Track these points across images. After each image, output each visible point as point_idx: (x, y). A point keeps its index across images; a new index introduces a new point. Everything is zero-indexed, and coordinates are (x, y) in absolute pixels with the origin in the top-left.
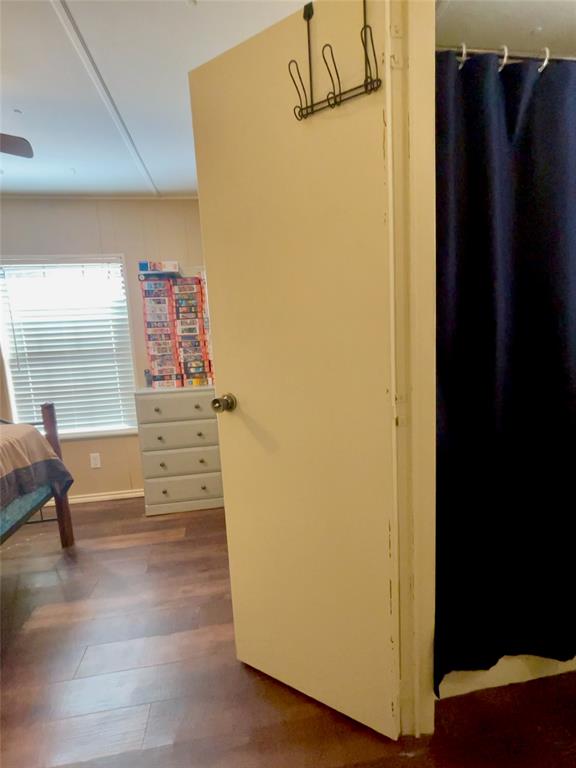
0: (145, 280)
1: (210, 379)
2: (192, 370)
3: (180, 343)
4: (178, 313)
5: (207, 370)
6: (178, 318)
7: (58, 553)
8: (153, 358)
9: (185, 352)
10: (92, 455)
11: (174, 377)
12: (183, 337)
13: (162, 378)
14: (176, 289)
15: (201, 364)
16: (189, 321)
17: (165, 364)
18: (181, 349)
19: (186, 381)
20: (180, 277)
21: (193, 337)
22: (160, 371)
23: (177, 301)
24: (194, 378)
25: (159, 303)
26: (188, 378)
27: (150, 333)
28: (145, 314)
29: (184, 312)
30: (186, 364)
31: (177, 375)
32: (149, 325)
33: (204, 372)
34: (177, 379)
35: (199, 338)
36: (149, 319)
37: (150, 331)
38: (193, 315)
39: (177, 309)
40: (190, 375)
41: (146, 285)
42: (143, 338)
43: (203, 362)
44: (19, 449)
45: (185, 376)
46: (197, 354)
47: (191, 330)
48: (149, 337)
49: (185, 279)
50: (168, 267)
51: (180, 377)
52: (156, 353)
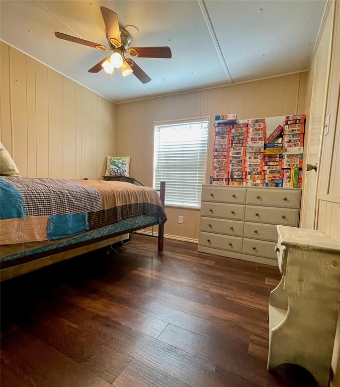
0: (218, 126)
1: (245, 183)
2: (235, 177)
3: (231, 161)
4: (232, 144)
5: (244, 177)
6: (232, 147)
7: (155, 252)
8: (215, 168)
9: (233, 166)
10: (180, 216)
11: (224, 180)
12: (233, 157)
13: (218, 179)
14: (233, 131)
15: (241, 174)
16: (237, 148)
17: (221, 172)
18: (231, 164)
19: (230, 183)
20: (236, 124)
21: (239, 158)
22: (217, 176)
23: (232, 137)
24: (235, 181)
25: (223, 138)
26: (232, 181)
27: (215, 155)
28: (215, 144)
29: (235, 144)
30: (232, 172)
31: (226, 179)
32: (216, 150)
33: (242, 178)
34: (226, 181)
35: (242, 158)
36: (217, 147)
37: (216, 154)
38: (241, 145)
39: (232, 141)
40: (233, 179)
41: (217, 129)
42: (212, 156)
43: (242, 172)
44: (146, 194)
45: (230, 180)
46: (239, 167)
47: (238, 153)
48: (215, 157)
49: (239, 125)
50: (231, 117)
51: (228, 180)
52: (217, 166)
